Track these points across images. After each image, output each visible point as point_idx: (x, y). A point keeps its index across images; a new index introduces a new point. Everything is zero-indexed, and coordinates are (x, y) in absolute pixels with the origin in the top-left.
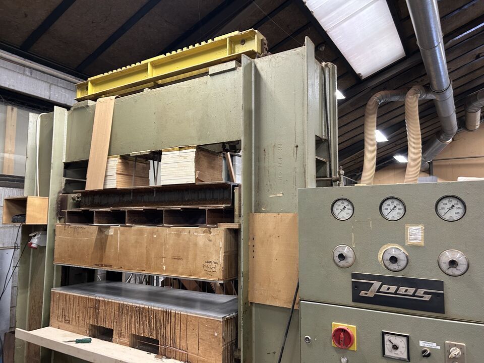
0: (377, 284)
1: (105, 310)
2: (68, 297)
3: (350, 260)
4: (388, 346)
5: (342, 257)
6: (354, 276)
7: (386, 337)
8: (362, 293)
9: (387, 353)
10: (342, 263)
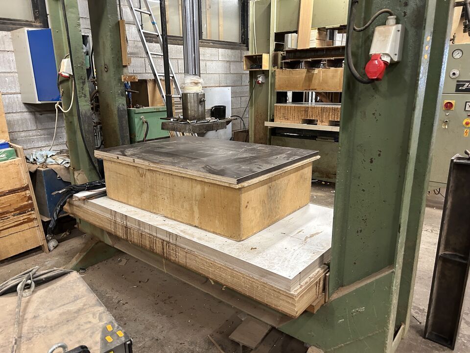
0: (467, 84)
1: (312, 111)
2: (287, 107)
3: (457, 75)
4: (467, 106)
5: (454, 74)
6: (458, 81)
7: (467, 104)
8: (460, 88)
9: (466, 109)
10: (454, 77)
